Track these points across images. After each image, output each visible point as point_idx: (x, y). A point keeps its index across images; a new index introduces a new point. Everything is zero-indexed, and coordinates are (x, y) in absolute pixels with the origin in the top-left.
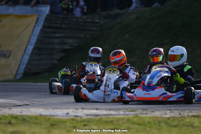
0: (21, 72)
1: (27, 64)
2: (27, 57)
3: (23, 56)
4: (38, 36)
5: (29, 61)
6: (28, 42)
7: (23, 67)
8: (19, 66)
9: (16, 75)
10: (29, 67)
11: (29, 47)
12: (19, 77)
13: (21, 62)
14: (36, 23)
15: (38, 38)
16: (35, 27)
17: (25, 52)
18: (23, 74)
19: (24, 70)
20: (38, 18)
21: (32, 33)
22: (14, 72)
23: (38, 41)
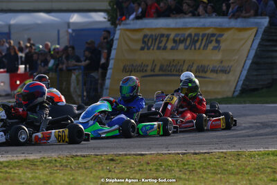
0: (239, 88)
1: (244, 80)
2: (245, 73)
3: (241, 71)
4: (257, 50)
5: (246, 77)
6: (247, 57)
7: (241, 83)
8: (238, 82)
9: (234, 92)
10: (247, 83)
11: (247, 61)
12: (237, 94)
13: (239, 78)
14: (255, 36)
15: (256, 52)
16: (254, 40)
17: (243, 67)
18: (240, 90)
19: (242, 87)
20: (257, 31)
21: (251, 47)
22: (233, 89)
23: (256, 56)
